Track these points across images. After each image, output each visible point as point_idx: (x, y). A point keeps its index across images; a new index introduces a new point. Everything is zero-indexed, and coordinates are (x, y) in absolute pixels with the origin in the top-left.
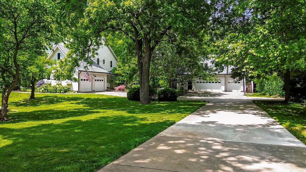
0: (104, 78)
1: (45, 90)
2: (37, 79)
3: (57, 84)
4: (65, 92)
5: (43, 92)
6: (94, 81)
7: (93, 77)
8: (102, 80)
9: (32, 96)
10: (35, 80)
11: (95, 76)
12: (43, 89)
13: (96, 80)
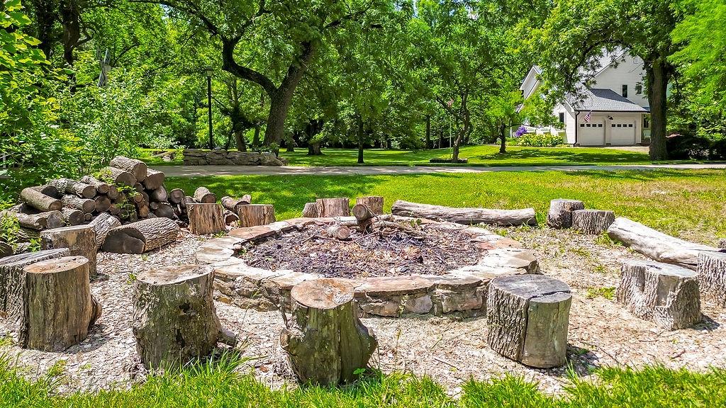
0: (635, 122)
1: (527, 142)
2: (507, 125)
3: (544, 133)
4: (554, 145)
5: (523, 145)
6: (609, 126)
7: (607, 119)
8: (631, 126)
9: (503, 150)
10: (505, 126)
11: (611, 119)
12: (523, 141)
13: (614, 126)
